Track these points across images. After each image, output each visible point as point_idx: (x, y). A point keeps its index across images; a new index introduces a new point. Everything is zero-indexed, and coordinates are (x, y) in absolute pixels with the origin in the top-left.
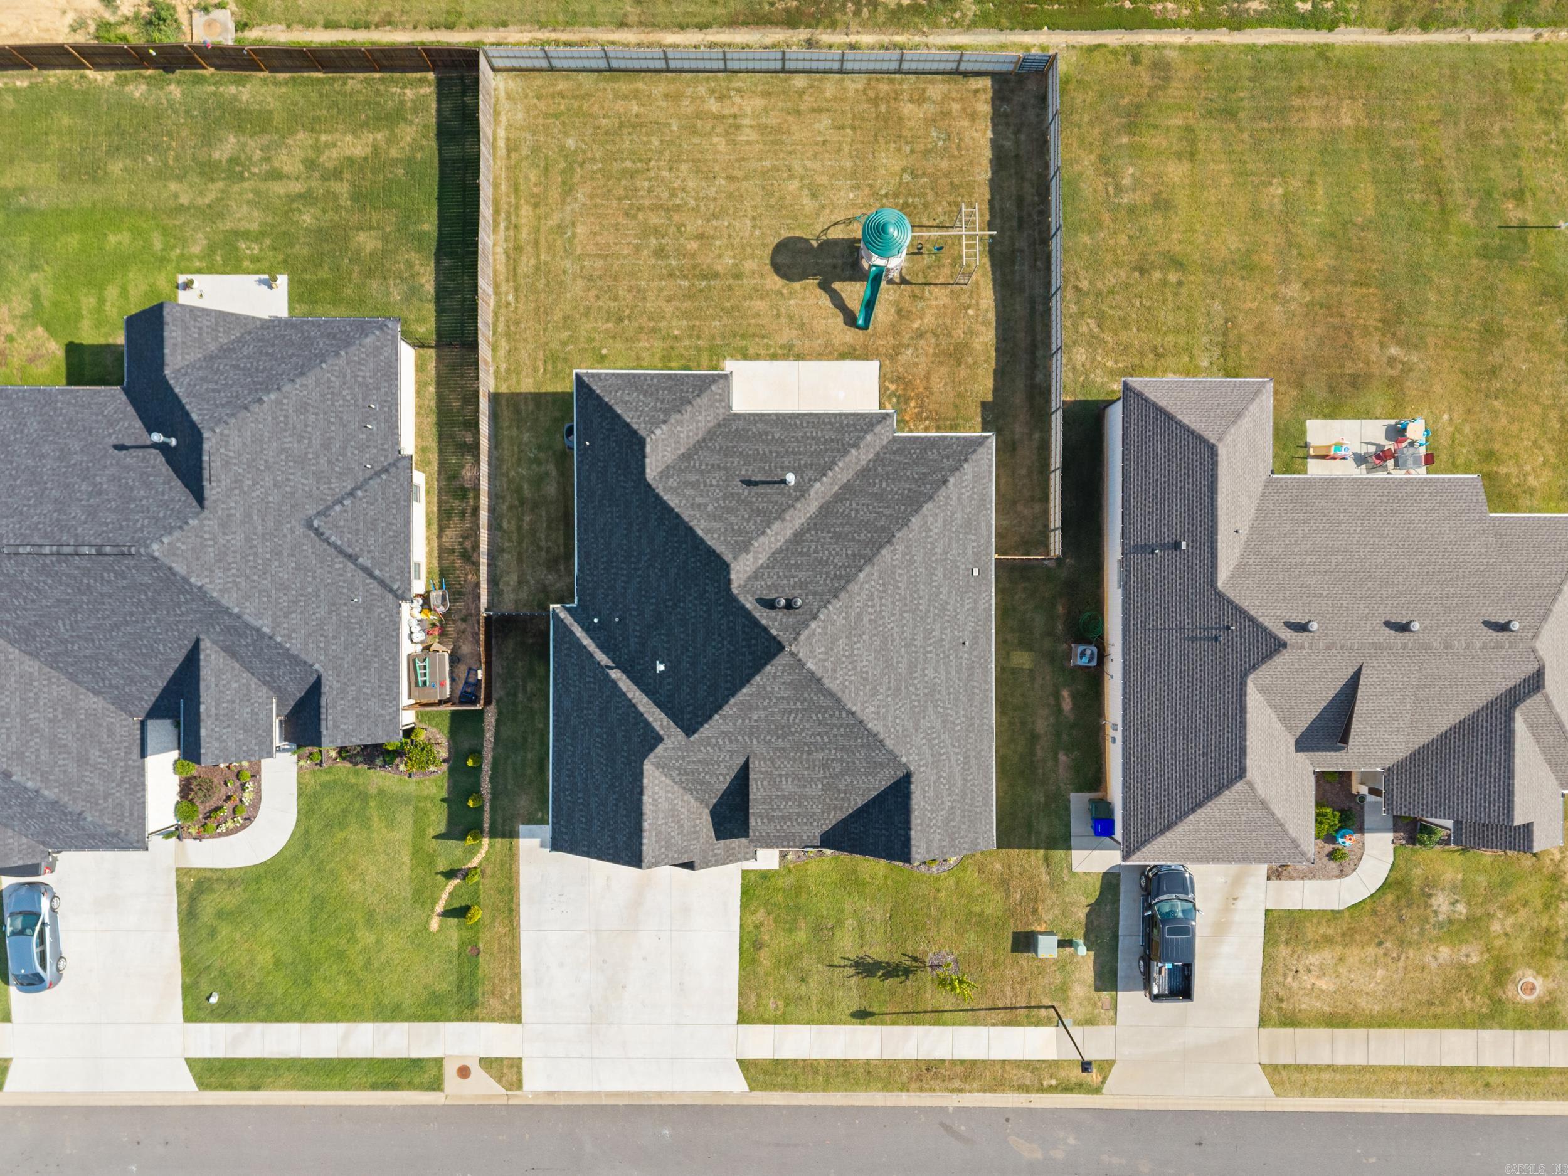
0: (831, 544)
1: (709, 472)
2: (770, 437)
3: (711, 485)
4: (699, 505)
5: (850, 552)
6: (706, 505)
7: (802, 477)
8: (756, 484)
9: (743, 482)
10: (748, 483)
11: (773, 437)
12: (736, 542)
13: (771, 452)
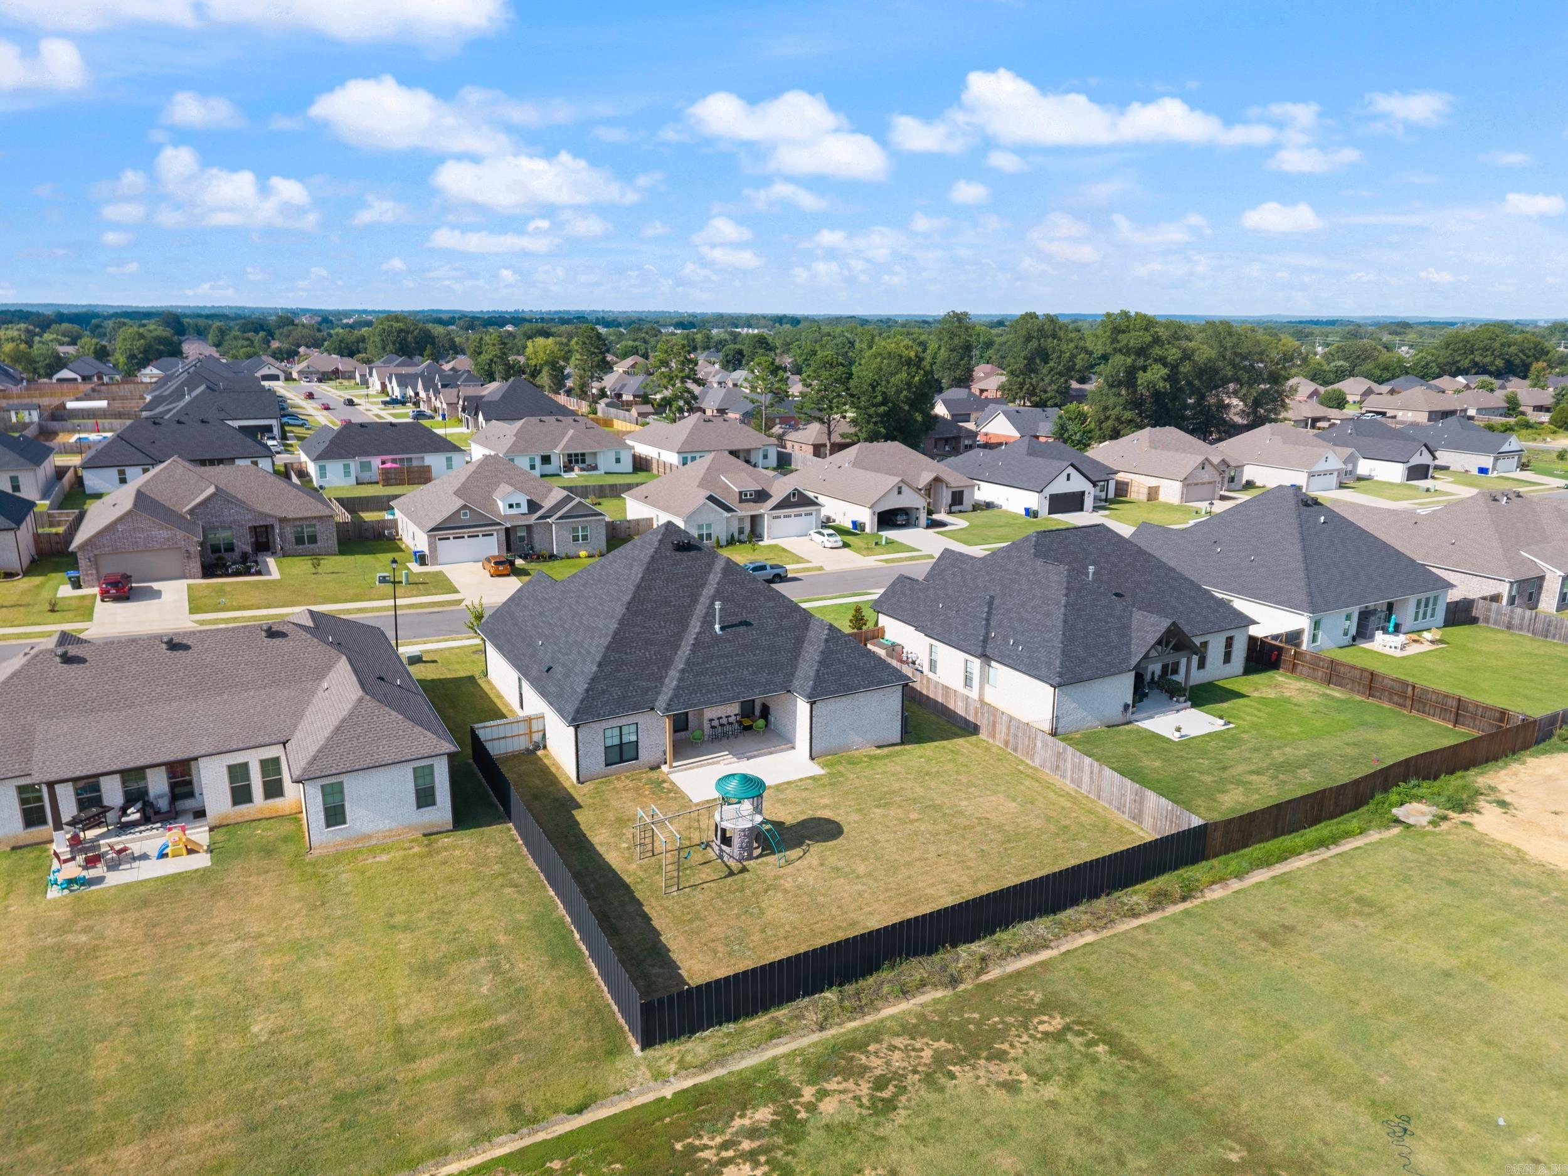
0: (670, 596)
1: (778, 629)
2: (750, 669)
3: (770, 618)
5: (655, 591)
7: (711, 634)
8: (743, 624)
9: (751, 624)
10: (747, 624)
11: (747, 669)
13: (743, 654)
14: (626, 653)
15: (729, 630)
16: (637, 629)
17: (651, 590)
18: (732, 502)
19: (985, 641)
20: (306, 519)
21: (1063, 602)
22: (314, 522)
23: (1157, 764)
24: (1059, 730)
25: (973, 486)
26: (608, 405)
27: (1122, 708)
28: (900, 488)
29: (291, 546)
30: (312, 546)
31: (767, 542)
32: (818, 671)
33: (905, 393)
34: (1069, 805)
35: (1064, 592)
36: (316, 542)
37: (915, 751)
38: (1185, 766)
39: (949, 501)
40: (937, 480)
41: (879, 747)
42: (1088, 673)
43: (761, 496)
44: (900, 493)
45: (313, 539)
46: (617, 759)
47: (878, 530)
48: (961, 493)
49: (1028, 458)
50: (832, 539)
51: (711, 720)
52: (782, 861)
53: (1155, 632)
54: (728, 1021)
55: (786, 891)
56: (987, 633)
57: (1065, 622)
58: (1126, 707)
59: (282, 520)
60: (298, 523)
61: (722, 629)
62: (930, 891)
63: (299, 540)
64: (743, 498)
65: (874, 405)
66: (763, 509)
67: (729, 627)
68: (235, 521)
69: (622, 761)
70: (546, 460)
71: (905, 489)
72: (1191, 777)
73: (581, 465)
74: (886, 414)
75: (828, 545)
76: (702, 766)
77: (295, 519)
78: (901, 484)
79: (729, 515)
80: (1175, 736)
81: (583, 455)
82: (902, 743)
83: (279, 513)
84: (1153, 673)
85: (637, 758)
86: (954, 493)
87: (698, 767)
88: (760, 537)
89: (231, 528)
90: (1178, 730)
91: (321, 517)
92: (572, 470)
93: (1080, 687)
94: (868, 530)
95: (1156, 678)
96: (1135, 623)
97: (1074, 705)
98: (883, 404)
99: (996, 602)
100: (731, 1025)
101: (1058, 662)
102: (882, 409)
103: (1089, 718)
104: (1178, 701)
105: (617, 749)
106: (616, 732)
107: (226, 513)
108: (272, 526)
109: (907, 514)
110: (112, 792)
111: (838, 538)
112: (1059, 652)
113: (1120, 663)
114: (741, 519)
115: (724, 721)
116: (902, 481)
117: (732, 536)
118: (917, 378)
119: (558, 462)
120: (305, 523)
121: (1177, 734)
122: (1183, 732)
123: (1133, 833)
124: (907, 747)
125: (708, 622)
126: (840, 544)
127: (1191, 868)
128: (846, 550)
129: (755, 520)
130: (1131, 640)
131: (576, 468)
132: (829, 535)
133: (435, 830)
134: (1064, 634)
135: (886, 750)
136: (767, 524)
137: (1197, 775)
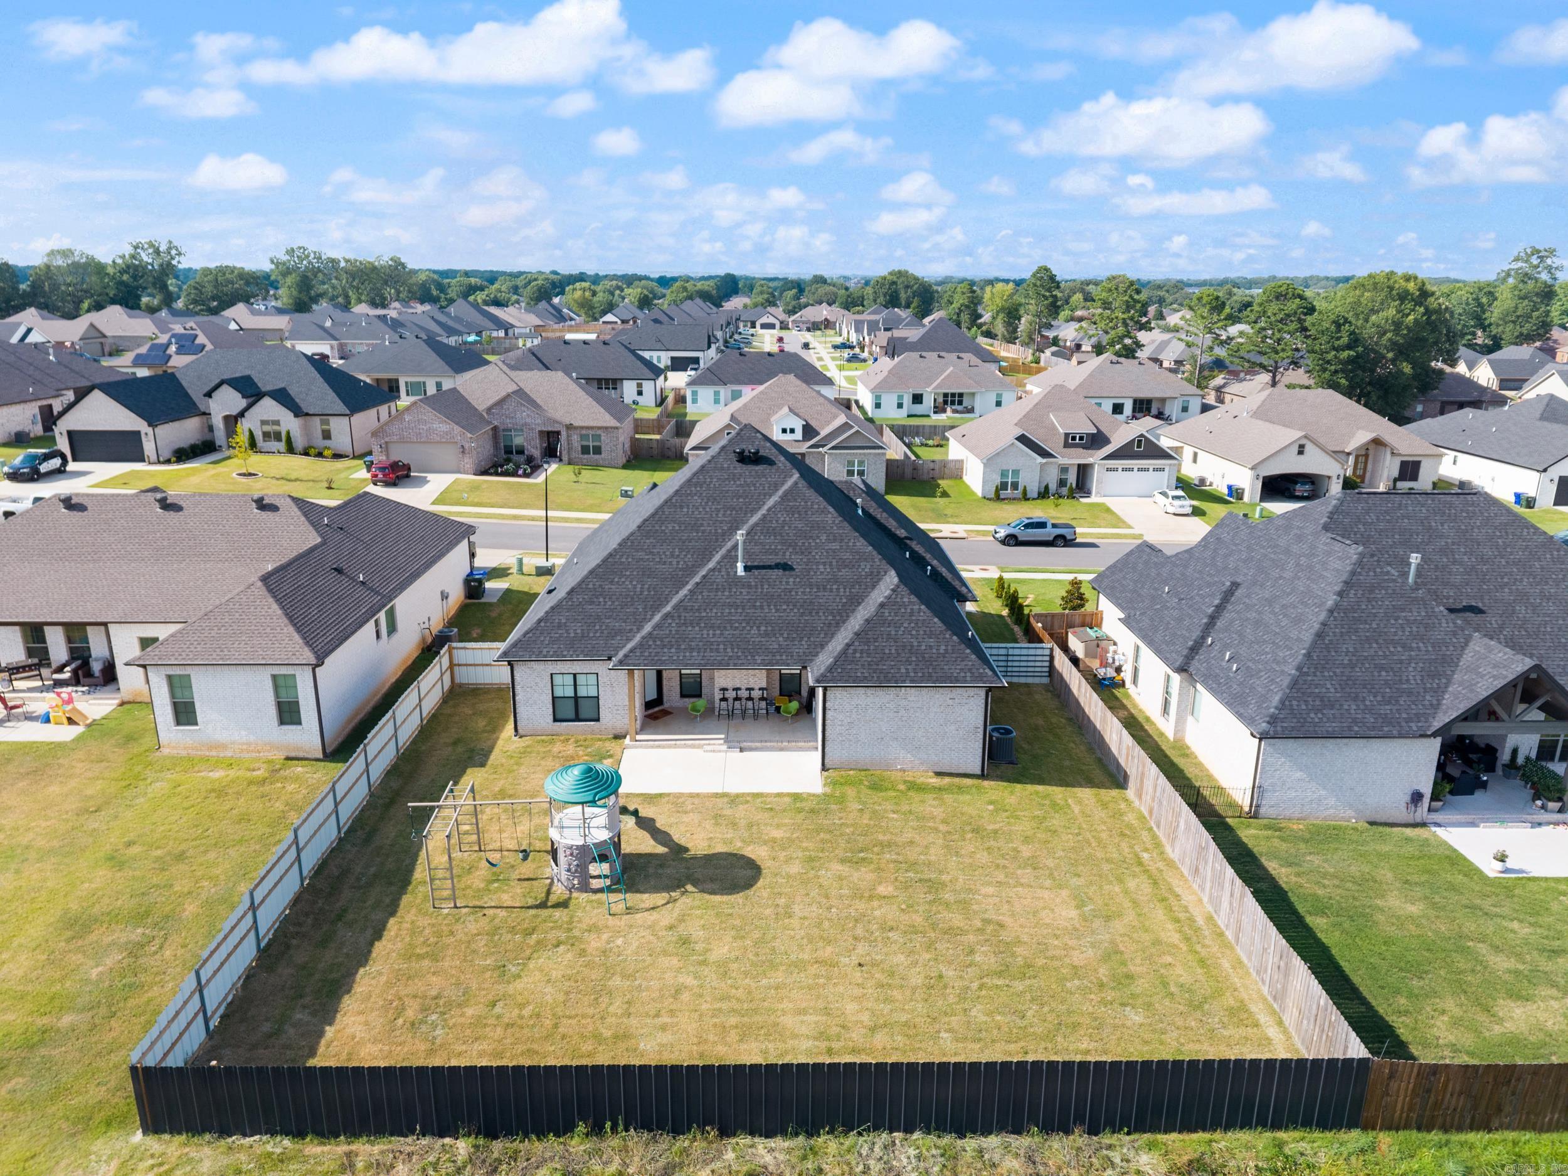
0: (703, 519)
1: (829, 581)
2: (763, 628)
3: (824, 564)
4: (835, 540)
5: (685, 510)
6: (828, 540)
7: (728, 574)
8: (777, 566)
9: (791, 568)
10: (786, 567)
11: (758, 628)
12: (795, 500)
13: (762, 607)
14: (612, 582)
15: (756, 572)
16: (641, 554)
17: (681, 507)
18: (1053, 445)
19: (1194, 650)
20: (592, 428)
21: (1330, 603)
22: (599, 432)
23: (1414, 909)
24: (1262, 811)
25: (1441, 456)
26: (1053, 354)
27: (1408, 798)
28: (1302, 447)
29: (577, 454)
30: (597, 456)
31: (1094, 499)
32: (848, 645)
33: (1389, 335)
34: (1175, 938)
35: (1337, 588)
36: (600, 453)
37: (994, 789)
38: (1470, 926)
39: (1395, 473)
40: (1377, 442)
41: (939, 774)
42: (1331, 726)
43: (1096, 440)
44: (1301, 452)
45: (598, 450)
46: (572, 715)
47: (1262, 499)
48: (1416, 465)
49: (1539, 423)
50: (1177, 503)
51: (724, 690)
52: (621, 906)
53: (1495, 677)
54: (286, 1133)
55: (583, 953)
56: (1203, 638)
57: (1319, 635)
58: (1417, 797)
59: (570, 427)
60: (584, 432)
61: (747, 568)
62: (788, 1021)
63: (585, 450)
64: (1071, 441)
65: (1334, 348)
66: (1093, 458)
67: (758, 567)
68: (526, 424)
69: (577, 719)
70: (917, 399)
71: (1309, 448)
72: (1463, 950)
73: (956, 407)
74: (1350, 361)
75: (1171, 510)
76: (675, 747)
77: (582, 428)
78: (1303, 442)
79: (1044, 461)
80: (1491, 869)
81: (961, 395)
82: (982, 776)
83: (567, 421)
84: (1515, 752)
85: (598, 720)
86: (1404, 465)
87: (670, 747)
88: (1088, 494)
89: (522, 430)
90: (1502, 858)
91: (607, 428)
92: (944, 411)
93: (1316, 746)
94: (1246, 498)
95: (1520, 760)
96: (1468, 657)
97: (1299, 774)
98: (1349, 347)
99: (1239, 593)
100: (287, 1142)
101: (1276, 699)
102: (1345, 354)
103: (1332, 801)
104: (1543, 807)
105: (572, 701)
106: (569, 680)
107: (518, 415)
108: (558, 433)
109: (1313, 483)
110: (58, 647)
111: (1189, 502)
112: (1286, 681)
113: (1408, 720)
114: (1064, 470)
115: (744, 694)
116: (1305, 437)
117: (1047, 487)
118: (1411, 317)
119: (929, 402)
120: (591, 432)
121: (1499, 866)
122: (1510, 863)
123: (1257, 1025)
124: (986, 783)
125: (731, 558)
126: (1189, 510)
127: (1317, 1135)
128: (1196, 519)
129: (1083, 471)
130: (1449, 683)
131: (949, 409)
132: (1175, 498)
133: (301, 755)
134: (1308, 655)
135: (947, 780)
136: (1097, 476)
137: (1482, 948)
